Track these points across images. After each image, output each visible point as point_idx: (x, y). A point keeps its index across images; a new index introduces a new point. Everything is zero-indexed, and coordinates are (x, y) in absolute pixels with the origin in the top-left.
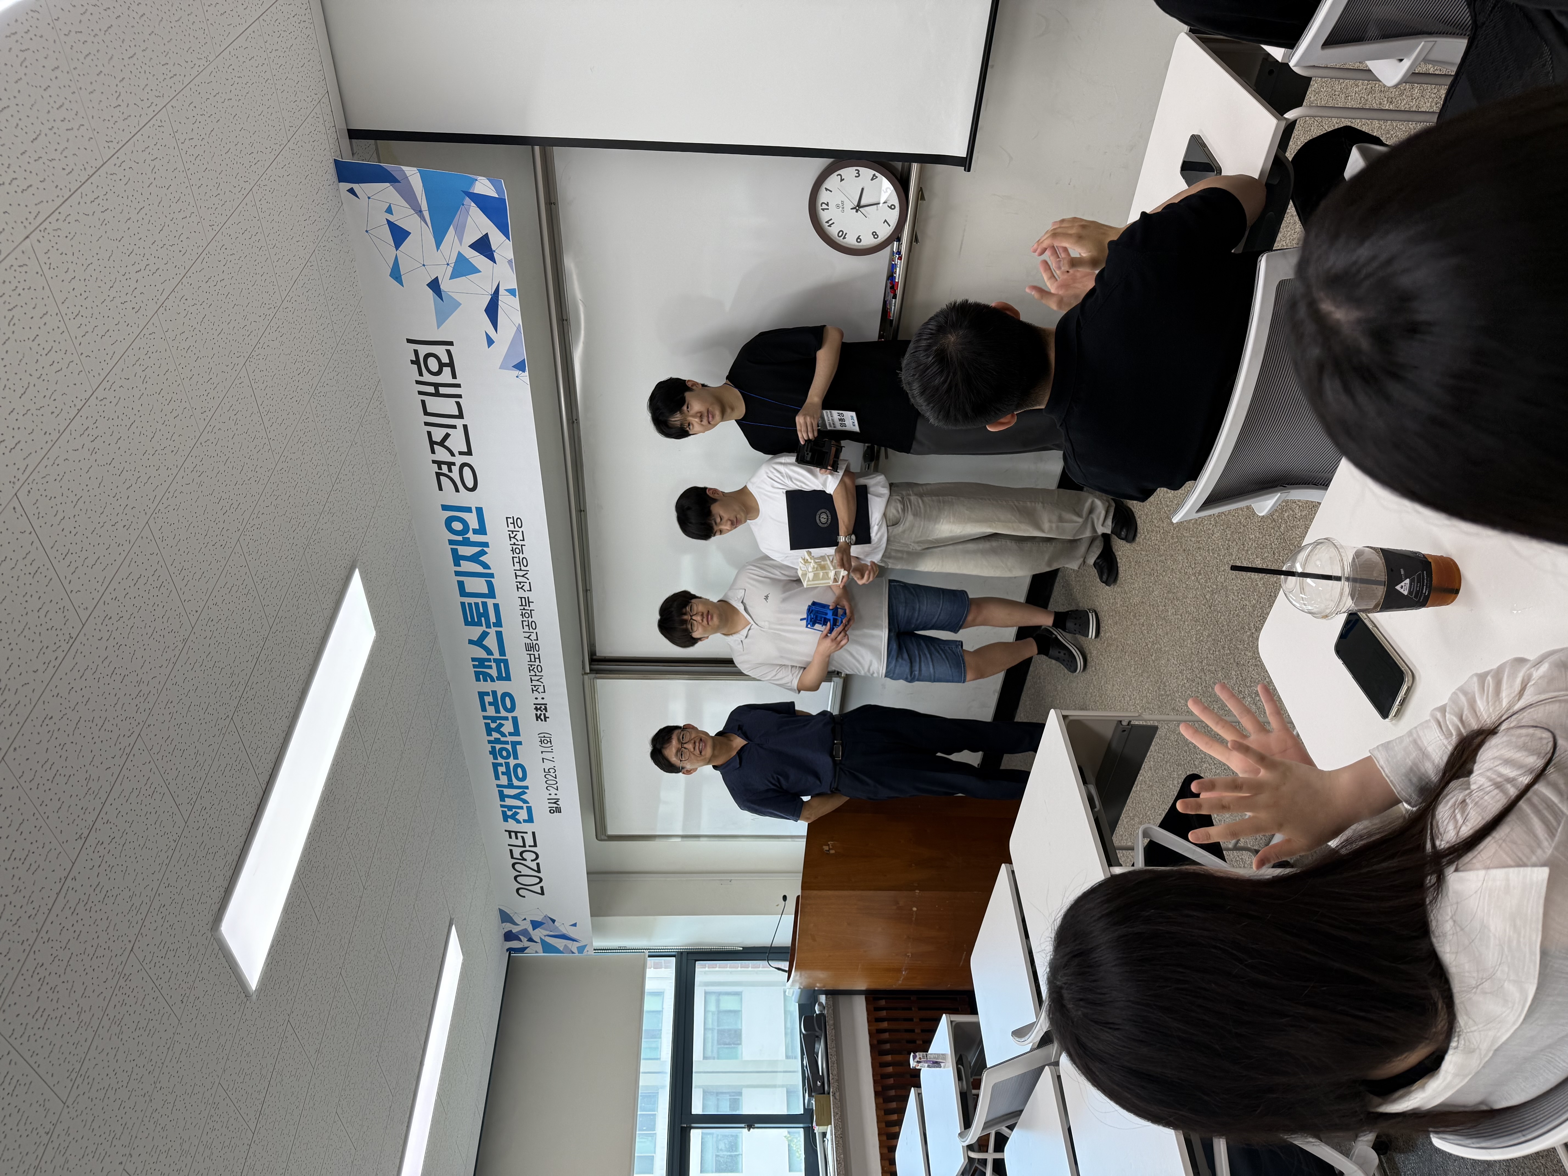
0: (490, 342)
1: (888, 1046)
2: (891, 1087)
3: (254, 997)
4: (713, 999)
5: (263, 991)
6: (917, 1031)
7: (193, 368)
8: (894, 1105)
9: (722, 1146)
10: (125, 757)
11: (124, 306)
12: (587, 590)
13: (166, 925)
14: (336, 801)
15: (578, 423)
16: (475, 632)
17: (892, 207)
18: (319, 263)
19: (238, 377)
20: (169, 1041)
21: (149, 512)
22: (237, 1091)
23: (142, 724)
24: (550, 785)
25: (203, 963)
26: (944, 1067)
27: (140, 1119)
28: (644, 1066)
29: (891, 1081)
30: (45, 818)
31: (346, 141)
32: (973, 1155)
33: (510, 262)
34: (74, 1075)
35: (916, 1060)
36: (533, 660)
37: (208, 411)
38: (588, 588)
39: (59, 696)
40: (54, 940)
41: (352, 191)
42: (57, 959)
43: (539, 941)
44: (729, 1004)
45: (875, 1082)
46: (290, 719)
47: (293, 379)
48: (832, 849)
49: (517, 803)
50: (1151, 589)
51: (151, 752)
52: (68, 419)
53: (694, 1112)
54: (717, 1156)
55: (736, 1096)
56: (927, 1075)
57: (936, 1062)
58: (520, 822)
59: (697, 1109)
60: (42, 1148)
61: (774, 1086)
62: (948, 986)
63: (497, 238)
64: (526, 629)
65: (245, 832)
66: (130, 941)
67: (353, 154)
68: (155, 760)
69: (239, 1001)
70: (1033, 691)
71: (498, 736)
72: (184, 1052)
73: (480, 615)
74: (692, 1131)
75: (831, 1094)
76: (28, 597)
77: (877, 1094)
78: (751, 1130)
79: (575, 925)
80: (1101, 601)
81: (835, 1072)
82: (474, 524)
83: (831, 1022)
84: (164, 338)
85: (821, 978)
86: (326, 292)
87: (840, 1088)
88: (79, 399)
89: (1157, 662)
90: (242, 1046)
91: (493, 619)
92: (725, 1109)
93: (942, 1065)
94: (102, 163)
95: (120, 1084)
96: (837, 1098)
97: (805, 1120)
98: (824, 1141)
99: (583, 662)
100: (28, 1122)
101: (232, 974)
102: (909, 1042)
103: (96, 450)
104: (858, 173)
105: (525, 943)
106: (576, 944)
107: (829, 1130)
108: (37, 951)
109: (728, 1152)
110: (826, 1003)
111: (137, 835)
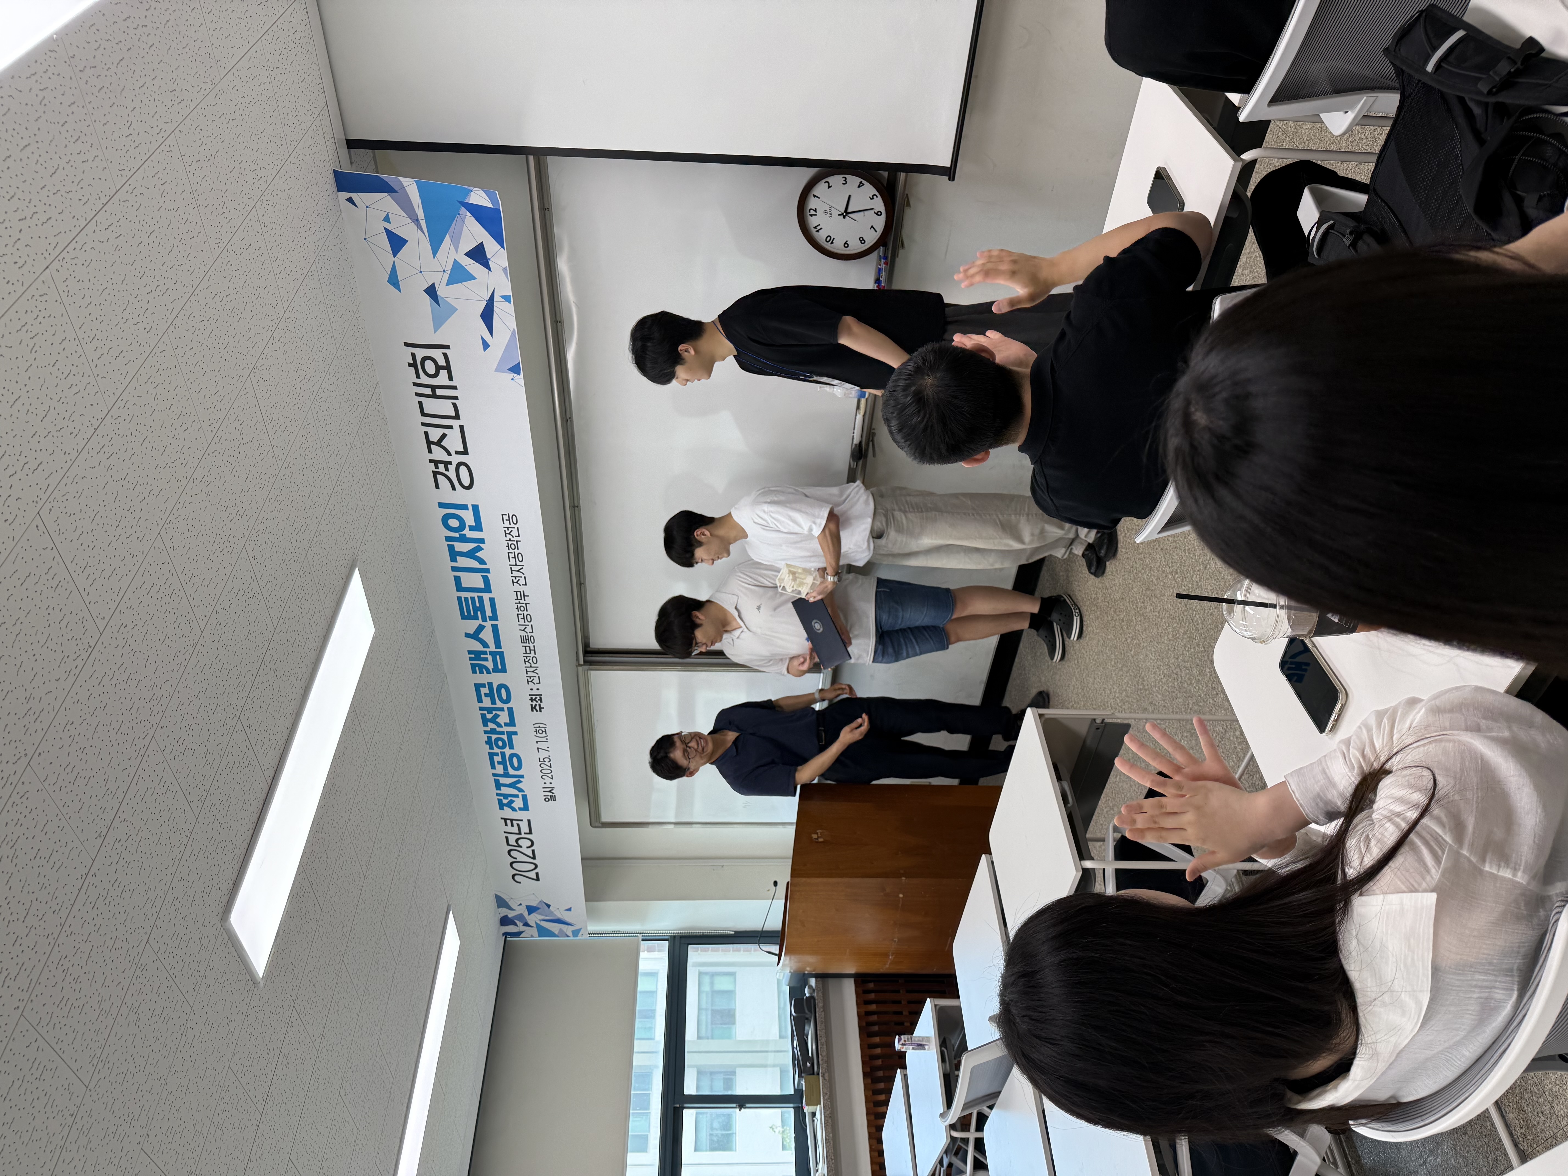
0: (486, 346)
1: (876, 1028)
2: (879, 1068)
3: (262, 984)
4: (706, 979)
5: (269, 978)
6: (905, 1013)
7: (201, 383)
8: (882, 1085)
9: (716, 1125)
10: (140, 758)
11: (136, 327)
12: (581, 584)
13: (179, 917)
14: (338, 793)
15: (572, 421)
16: (472, 626)
17: (878, 214)
18: (320, 271)
19: (243, 388)
20: (183, 1028)
21: (161, 524)
22: (246, 1074)
23: (155, 726)
24: (545, 774)
25: (214, 953)
26: (929, 1049)
27: (156, 1102)
28: (638, 1046)
29: (879, 1062)
30: (68, 819)
31: (344, 151)
32: (955, 1134)
33: (505, 269)
34: (95, 1062)
35: (901, 1043)
36: (528, 651)
37: (215, 423)
38: (582, 582)
39: (79, 702)
40: (77, 934)
41: (350, 200)
42: (79, 951)
43: (534, 925)
44: (723, 984)
45: (864, 1063)
46: (294, 716)
47: (296, 387)
48: (820, 837)
49: (514, 791)
50: (1130, 586)
51: (165, 753)
52: (85, 439)
53: (686, 1092)
54: (711, 1135)
55: (729, 1075)
56: (912, 1057)
57: (921, 1045)
58: (516, 811)
59: (690, 1088)
60: (67, 1129)
61: (765, 1066)
62: (935, 970)
63: (491, 247)
64: (522, 622)
65: (252, 826)
66: (146, 933)
67: (351, 163)
68: (168, 761)
69: (247, 989)
70: (1018, 682)
71: (494, 726)
72: (196, 1037)
73: (476, 610)
74: (685, 1111)
75: (820, 1075)
76: (50, 610)
77: (865, 1075)
78: (743, 1109)
79: (569, 910)
80: (1084, 596)
81: (824, 1054)
82: (470, 520)
83: (821, 1005)
84: (174, 355)
85: (811, 962)
86: (326, 300)
87: (830, 1069)
88: (96, 418)
89: (1136, 657)
90: (250, 1031)
91: (489, 613)
92: (719, 1090)
93: (926, 1047)
94: (115, 191)
95: (138, 1068)
96: (827, 1078)
97: (795, 1100)
98: (813, 1121)
99: (577, 653)
100: (54, 1105)
101: (240, 962)
102: (897, 1024)
103: (112, 466)
104: (845, 180)
105: (521, 927)
106: (571, 928)
107: (819, 1109)
108: (61, 945)
109: (721, 1130)
110: (816, 986)
111: (151, 832)
